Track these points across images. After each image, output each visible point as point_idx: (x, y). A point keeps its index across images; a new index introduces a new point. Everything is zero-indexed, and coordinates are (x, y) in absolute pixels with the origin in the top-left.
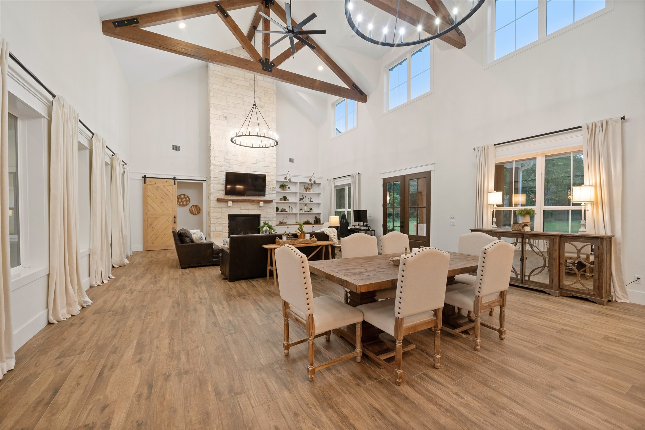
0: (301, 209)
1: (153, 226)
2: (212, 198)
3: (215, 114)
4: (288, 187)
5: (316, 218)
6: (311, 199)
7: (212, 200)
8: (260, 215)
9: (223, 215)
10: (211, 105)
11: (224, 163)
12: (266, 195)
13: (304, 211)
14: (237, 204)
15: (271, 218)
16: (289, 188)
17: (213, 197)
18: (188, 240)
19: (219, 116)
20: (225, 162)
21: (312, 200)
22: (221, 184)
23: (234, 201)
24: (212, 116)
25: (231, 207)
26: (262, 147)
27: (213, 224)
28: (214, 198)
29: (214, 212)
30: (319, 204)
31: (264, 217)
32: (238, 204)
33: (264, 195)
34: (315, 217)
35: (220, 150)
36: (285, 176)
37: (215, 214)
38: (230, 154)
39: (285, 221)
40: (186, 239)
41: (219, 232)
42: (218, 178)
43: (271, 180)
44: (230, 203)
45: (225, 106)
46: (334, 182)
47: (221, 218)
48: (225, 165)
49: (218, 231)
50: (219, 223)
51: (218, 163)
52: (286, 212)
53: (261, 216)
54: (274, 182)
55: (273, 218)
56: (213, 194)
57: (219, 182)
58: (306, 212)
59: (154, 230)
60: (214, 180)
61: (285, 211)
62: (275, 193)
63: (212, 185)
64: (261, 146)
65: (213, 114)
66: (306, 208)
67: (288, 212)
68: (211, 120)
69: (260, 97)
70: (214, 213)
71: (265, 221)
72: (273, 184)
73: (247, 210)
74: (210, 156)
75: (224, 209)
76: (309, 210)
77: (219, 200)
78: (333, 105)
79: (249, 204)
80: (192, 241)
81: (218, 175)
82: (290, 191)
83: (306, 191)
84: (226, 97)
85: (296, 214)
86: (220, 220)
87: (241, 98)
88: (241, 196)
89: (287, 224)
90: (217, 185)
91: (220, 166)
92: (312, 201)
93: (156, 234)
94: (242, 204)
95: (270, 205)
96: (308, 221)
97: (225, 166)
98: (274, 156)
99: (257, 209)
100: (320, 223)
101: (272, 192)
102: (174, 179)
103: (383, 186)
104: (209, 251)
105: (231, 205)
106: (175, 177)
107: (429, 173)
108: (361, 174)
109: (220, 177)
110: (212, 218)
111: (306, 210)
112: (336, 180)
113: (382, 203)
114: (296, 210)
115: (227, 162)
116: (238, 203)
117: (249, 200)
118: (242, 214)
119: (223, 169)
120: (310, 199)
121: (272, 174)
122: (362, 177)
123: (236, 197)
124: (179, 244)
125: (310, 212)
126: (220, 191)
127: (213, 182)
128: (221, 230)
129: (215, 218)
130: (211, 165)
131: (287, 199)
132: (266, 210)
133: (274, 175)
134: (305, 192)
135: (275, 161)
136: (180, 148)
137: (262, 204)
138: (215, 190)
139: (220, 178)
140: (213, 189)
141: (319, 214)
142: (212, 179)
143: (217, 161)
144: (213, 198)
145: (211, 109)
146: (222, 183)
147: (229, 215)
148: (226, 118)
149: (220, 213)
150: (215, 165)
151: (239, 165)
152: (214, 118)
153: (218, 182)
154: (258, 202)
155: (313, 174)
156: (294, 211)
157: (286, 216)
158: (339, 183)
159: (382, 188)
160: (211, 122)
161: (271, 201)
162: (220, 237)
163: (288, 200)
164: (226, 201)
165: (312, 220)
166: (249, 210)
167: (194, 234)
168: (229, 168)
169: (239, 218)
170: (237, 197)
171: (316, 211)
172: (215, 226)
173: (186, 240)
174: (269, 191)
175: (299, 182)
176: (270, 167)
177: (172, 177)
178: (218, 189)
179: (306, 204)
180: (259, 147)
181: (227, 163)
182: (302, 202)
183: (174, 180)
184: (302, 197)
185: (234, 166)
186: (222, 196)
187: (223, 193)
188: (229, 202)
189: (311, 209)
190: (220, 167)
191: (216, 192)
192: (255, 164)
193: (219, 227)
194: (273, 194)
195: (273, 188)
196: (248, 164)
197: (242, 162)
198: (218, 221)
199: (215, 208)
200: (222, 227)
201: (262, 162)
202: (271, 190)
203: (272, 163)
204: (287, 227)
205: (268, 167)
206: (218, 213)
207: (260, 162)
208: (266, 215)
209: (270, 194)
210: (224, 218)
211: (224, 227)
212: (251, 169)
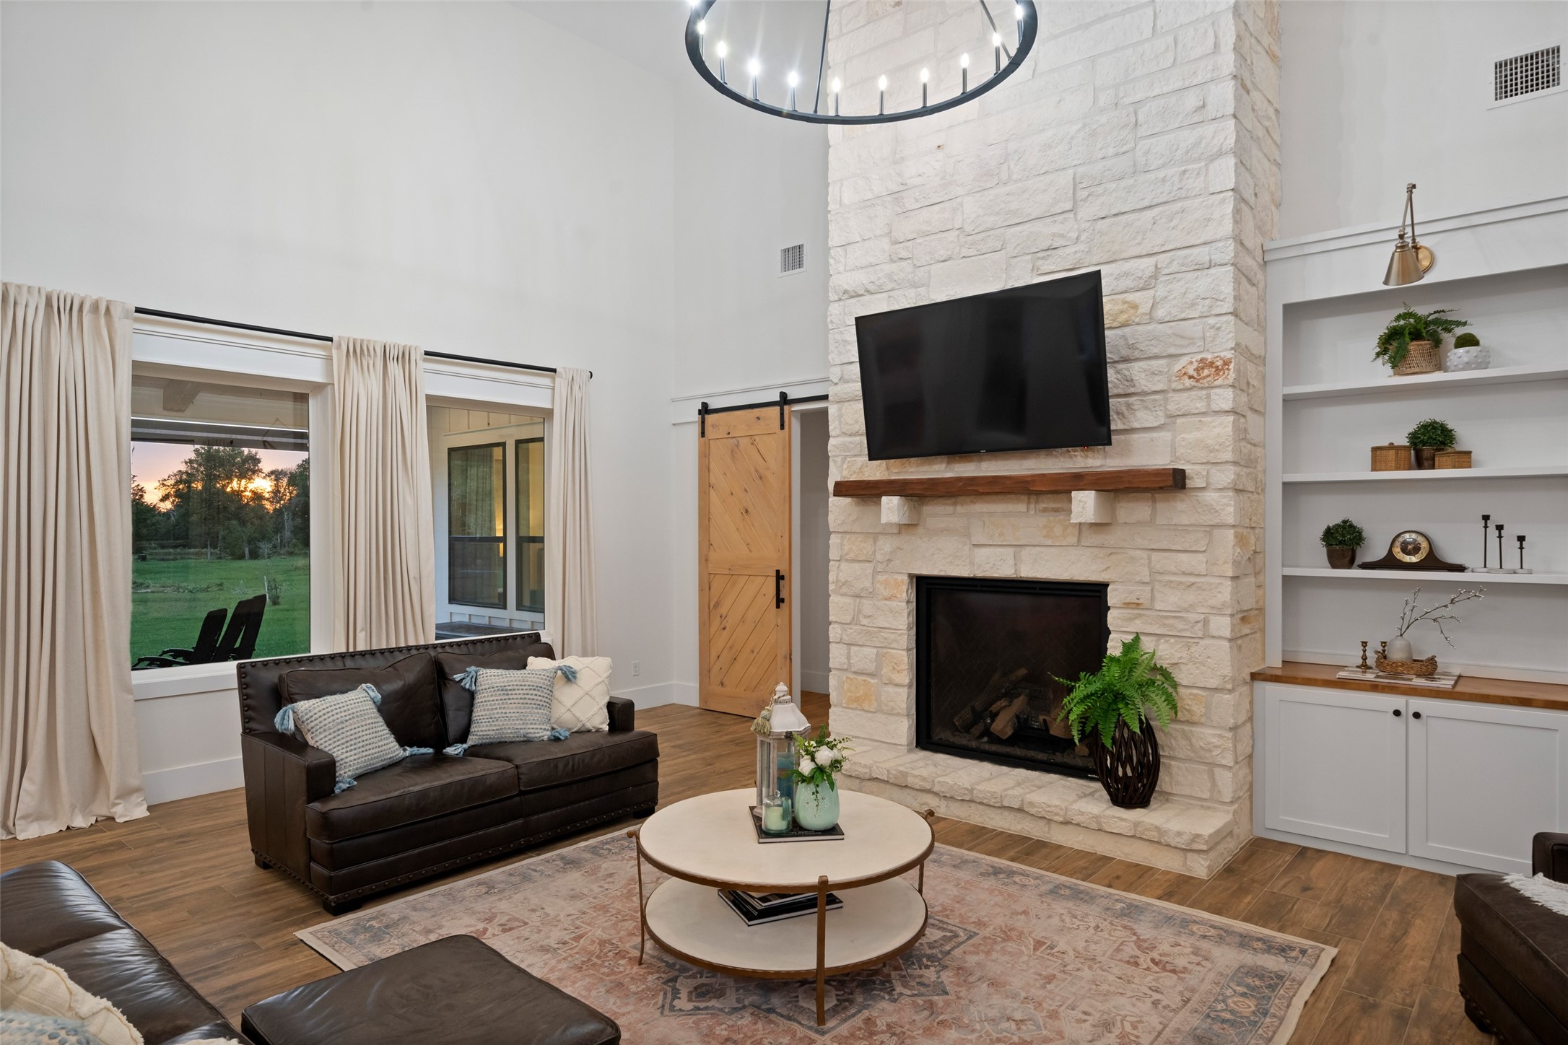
1: (723, 610)
8: (1098, 591)
9: (881, 578)
12: (1114, 438)
14: (950, 509)
15: (1193, 617)
16: (1468, 341)
20: (891, 260)
27: (839, 628)
29: (845, 558)
31: (1127, 605)
32: (960, 509)
33: (1103, 440)
35: (871, 196)
37: (848, 571)
38: (917, 200)
39: (1427, 643)
41: (861, 678)
43: (1193, 305)
44: (892, 508)
47: (872, 594)
48: (889, 277)
49: (857, 669)
50: (865, 622)
53: (1111, 598)
54: (1213, 320)
55: (1206, 622)
59: (724, 629)
62: (1231, 404)
63: (832, 409)
67: (1461, 569)
70: (844, 565)
71: (1137, 639)
72: (1212, 332)
73: (1010, 551)
74: (828, 251)
75: (890, 545)
77: (836, 491)
79: (1021, 507)
82: (1483, 365)
86: (867, 606)
93: (731, 647)
94: (980, 507)
95: (1178, 510)
97: (890, 286)
99: (1074, 540)
101: (1200, 406)
106: (783, 395)
110: (834, 592)
115: (904, 254)
116: (955, 504)
118: (980, 573)
121: (1206, 249)
123: (943, 466)
127: (840, 389)
128: (871, 667)
129: (847, 595)
131: (1455, 448)
132: (1144, 554)
133: (1217, 258)
135: (1226, 134)
136: (806, 255)
137: (1085, 503)
138: (844, 434)
140: (836, 432)
143: (857, 268)
147: (913, 578)
149: (869, 568)
150: (845, 292)
151: (965, 252)
152: (845, 31)
154: (1064, 486)
157: (1425, 602)
161: (1175, 481)
162: (866, 708)
163: (1465, 457)
166: (1025, 552)
169: (974, 598)
172: (845, 638)
174: (1176, 397)
176: (1177, 206)
181: (904, 263)
183: (778, 408)
187: (860, 450)
191: (851, 443)
192: (1060, 218)
193: (864, 649)
194: (1209, 419)
195: (1206, 372)
196: (1020, 228)
197: (981, 229)
198: (860, 611)
199: (848, 536)
200: (875, 651)
201: (1113, 185)
202: (1188, 382)
203: (1199, 159)
204: (1397, 713)
205: (1166, 207)
206: (857, 565)
207: (1100, 190)
208: (1148, 588)
209: (1179, 421)
210: (886, 593)
211: (885, 651)
212: (1040, 263)
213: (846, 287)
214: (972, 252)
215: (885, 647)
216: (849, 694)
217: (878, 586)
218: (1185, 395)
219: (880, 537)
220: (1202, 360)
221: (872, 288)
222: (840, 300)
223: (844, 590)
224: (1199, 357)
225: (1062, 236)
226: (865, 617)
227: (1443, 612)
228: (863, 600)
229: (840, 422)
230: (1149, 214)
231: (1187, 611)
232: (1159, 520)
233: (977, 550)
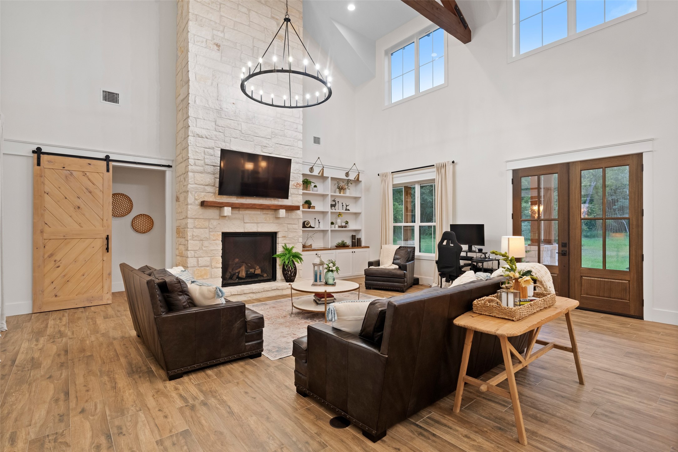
0: (332, 223)
1: (57, 258)
2: (191, 199)
3: (198, 36)
4: (315, 184)
5: (353, 237)
6: (347, 206)
7: (191, 204)
8: (276, 233)
9: (212, 233)
10: (191, 16)
11: (215, 133)
12: (289, 197)
13: (337, 226)
14: (237, 212)
15: (296, 238)
16: (315, 186)
17: (194, 199)
18: (182, 298)
19: (205, 40)
20: (216, 130)
21: (348, 208)
22: (209, 173)
23: (234, 207)
24: (193, 39)
25: (227, 218)
27: (192, 252)
28: (196, 199)
29: (195, 227)
30: (357, 214)
31: (283, 237)
32: (241, 212)
33: (287, 197)
34: (352, 236)
35: (208, 106)
36: (311, 167)
37: (197, 232)
38: (226, 116)
39: (310, 243)
40: (180, 298)
41: (203, 268)
42: (203, 162)
43: (296, 170)
44: (227, 211)
45: (216, 23)
46: (393, 178)
47: (207, 239)
48: (216, 136)
49: (201, 265)
50: (204, 249)
51: (204, 132)
52: (310, 227)
53: (279, 235)
54: (299, 175)
55: (299, 239)
56: (194, 193)
57: (204, 170)
58: (339, 227)
59: (58, 267)
60: (195, 164)
61: (309, 225)
62: (302, 194)
63: (190, 174)
65: (195, 35)
66: (339, 222)
67: (314, 228)
68: (190, 45)
69: (277, 19)
70: (195, 230)
71: (285, 245)
72: (298, 177)
73: (255, 224)
74: (188, 117)
75: (215, 223)
76: (344, 224)
77: (203, 204)
78: (386, 53)
79: (259, 213)
80: (192, 303)
81: (203, 154)
82: (317, 191)
83: (340, 193)
84: (219, 6)
85: (324, 232)
86: (206, 243)
87: (247, 14)
88: (245, 197)
89: (313, 247)
90: (201, 175)
91: (207, 138)
92: (349, 210)
93: (64, 276)
94: (247, 212)
96: (343, 242)
97: (215, 139)
98: (300, 128)
99: (272, 221)
100: (360, 246)
101: (297, 193)
102: (107, 159)
103: (513, 183)
104: (238, 324)
105: (230, 214)
106: (107, 157)
107: (640, 155)
108: (456, 164)
109: (207, 159)
110: (190, 239)
111: (340, 225)
112: (396, 175)
113: (510, 211)
114: (325, 225)
115: (221, 130)
116: (239, 211)
117: (261, 205)
118: (246, 231)
119: (211, 143)
120: (345, 206)
121: (298, 159)
122: (458, 167)
123: (235, 199)
124: (164, 315)
125: (345, 227)
126: (206, 187)
127: (194, 168)
128: (208, 264)
129: (196, 240)
130: (190, 134)
131: (312, 206)
132: (286, 225)
133: (300, 162)
134: (338, 194)
135: (300, 136)
136: (121, 98)
138: (196, 184)
139: (206, 160)
140: (193, 183)
141: (358, 231)
142: (191, 161)
143: (201, 128)
144: (193, 199)
145: (190, 23)
146: (209, 171)
147: (223, 233)
148: (218, 46)
149: (207, 230)
150: (197, 135)
151: (242, 138)
152: (196, 43)
153: (202, 168)
154: (276, 208)
155: (355, 164)
156: (322, 228)
157: (310, 234)
158: (403, 179)
159: (511, 186)
160: (190, 49)
161: (298, 208)
162: (205, 278)
163: (314, 207)
164: (220, 206)
165: (349, 242)
166: (259, 225)
168: (224, 144)
169: (240, 239)
170: (237, 198)
171: (352, 226)
172: (196, 255)
174: (292, 190)
175: (331, 178)
176: (293, 148)
177: (103, 156)
178: (202, 182)
179: (340, 214)
181: (221, 133)
182: (334, 211)
183: (105, 162)
184: (334, 203)
185: (232, 139)
186: (212, 196)
187: (212, 191)
188: (225, 208)
189: (347, 223)
190: (206, 139)
191: (199, 187)
192: (268, 139)
193: (205, 258)
194: (298, 196)
195: (298, 186)
196: (258, 138)
197: (246, 133)
198: (202, 245)
199: (197, 220)
200: (209, 258)
201: (280, 137)
202: (295, 187)
203: (296, 139)
204: (316, 254)
205: (290, 147)
206: (201, 230)
207: (277, 137)
208: (287, 233)
209: (293, 195)
210: (214, 239)
211: (213, 257)
212: (263, 149)
213: (198, 133)
214: (243, 139)
215: (214, 256)
216: (197, 275)
217: (211, 236)
218: (294, 190)
219: (211, 220)
220: (297, 183)
221: (208, 137)
222: (194, 136)
223: (195, 238)
224: (297, 182)
225: (268, 144)
226: (205, 247)
227: (313, 236)
228: (203, 242)
229: (194, 179)
230: (288, 147)
231: (294, 237)
232: (289, 217)
233: (245, 224)
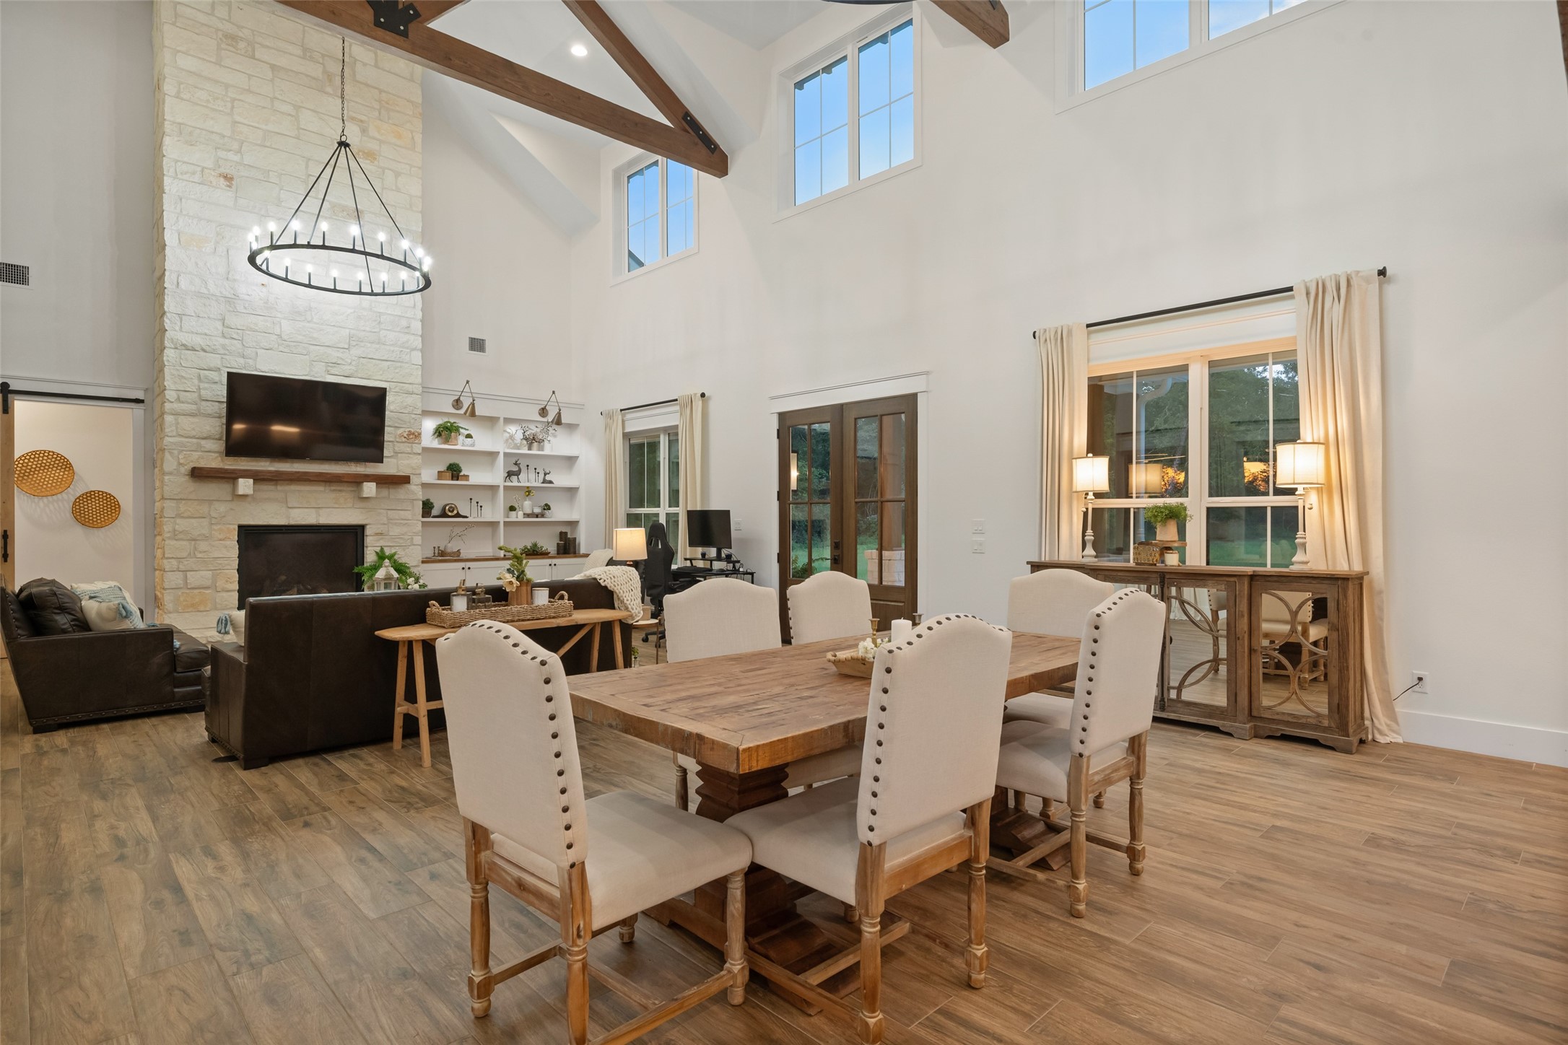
0: (512, 509)
2: (170, 463)
3: (184, 162)
4: (466, 432)
5: (563, 535)
6: (545, 474)
7: (170, 473)
8: (362, 527)
9: (215, 527)
10: (168, 127)
11: (222, 341)
12: (384, 459)
13: (520, 514)
14: (272, 487)
15: (406, 537)
16: (469, 436)
17: (176, 463)
18: (62, 620)
19: (199, 169)
20: (224, 337)
21: (548, 478)
22: (209, 416)
23: (259, 478)
24: (172, 170)
25: (249, 499)
26: (372, 294)
27: (174, 562)
28: (181, 464)
29: (179, 516)
30: (572, 491)
31: (377, 534)
32: (279, 488)
33: (380, 459)
34: (561, 533)
35: (206, 292)
36: (457, 398)
37: (182, 524)
38: (245, 308)
39: (452, 547)
40: (58, 618)
41: (196, 591)
42: (196, 395)
43: (405, 408)
44: (245, 486)
45: (224, 136)
46: (623, 422)
47: (206, 538)
48: (224, 346)
49: (193, 586)
50: (199, 555)
51: (198, 341)
52: (458, 515)
53: (368, 531)
54: (413, 416)
55: (412, 539)
56: (176, 452)
57: (199, 410)
58: (528, 515)
60: (178, 400)
61: (455, 512)
62: (420, 451)
63: (169, 419)
64: (366, 289)
65: (177, 161)
66: (528, 505)
67: (466, 517)
68: (167, 181)
69: (362, 121)
70: (178, 521)
71: (382, 549)
72: (412, 421)
73: (313, 510)
74: (164, 313)
75: (223, 507)
76: (537, 510)
77: (198, 474)
78: (617, 173)
79: (321, 488)
80: (82, 623)
81: (196, 381)
82: (473, 445)
83: (530, 449)
84: (229, 105)
85: (494, 525)
86: (203, 546)
87: (292, 116)
88: (289, 460)
89: (463, 556)
90: (191, 419)
91: (204, 351)
92: (551, 482)
94: (294, 487)
95: (401, 492)
96: (535, 545)
97: (222, 352)
98: (417, 326)
99: (350, 505)
100: (575, 553)
101: (409, 450)
102: (4, 389)
103: (778, 437)
104: (158, 659)
105: (250, 492)
106: (4, 385)
107: (912, 399)
108: (709, 398)
109: (205, 389)
110: (169, 538)
111: (529, 511)
112: (629, 415)
113: (775, 488)
114: (494, 512)
115: (235, 336)
116: (276, 485)
117: (321, 474)
118: (292, 522)
119: (214, 360)
120: (541, 476)
121: (411, 386)
122: (713, 406)
123: (268, 463)
124: (23, 640)
125: (543, 516)
126: (203, 442)
127: (176, 406)
128: (208, 583)
129: (182, 539)
130: (167, 343)
131: (462, 474)
132: (385, 511)
133: (416, 391)
134: (525, 451)
135: (418, 342)
136: (32, 275)
137: (370, 489)
138: (181, 436)
139: (203, 392)
140: (174, 434)
141: (573, 524)
142: (170, 395)
143: (193, 333)
144: (174, 464)
145: (167, 140)
146: (210, 412)
147: (241, 527)
148: (228, 178)
149: (205, 522)
150: (183, 345)
151: (281, 348)
152: (179, 176)
153: (194, 407)
154: (357, 481)
155: (554, 392)
156: (487, 516)
157: (457, 530)
158: (640, 423)
159: (775, 442)
160: (167, 188)
161: (405, 480)
162: (202, 609)
163: (466, 477)
164: (230, 477)
165: (550, 545)
166: (321, 511)
167: (91, 598)
168: (241, 361)
169: (278, 538)
170: (271, 462)
171: (560, 513)
172: (182, 567)
173: (56, 621)
174: (398, 444)
175: (504, 418)
176: (399, 364)
178: (193, 433)
179: (528, 491)
180: (360, 293)
181: (236, 342)
182: (515, 483)
184: (515, 469)
185: (261, 352)
186: (213, 458)
187: (217, 449)
188: (240, 480)
189: (547, 507)
190: (202, 353)
191: (188, 442)
192: (342, 350)
193: (201, 572)
194: (411, 456)
195: (411, 437)
196: (317, 347)
197: (293, 340)
198: (195, 549)
199: (183, 502)
200: (210, 572)
201: (369, 345)
202: (404, 440)
203: (407, 348)
204: (463, 568)
205: (394, 363)
206: (193, 520)
207: (362, 344)
208: (386, 526)
209: (399, 455)
210: (221, 536)
211: (219, 572)
212: (329, 368)
213: (184, 342)
214: (286, 350)
215: (220, 569)
216: (184, 603)
217: (213, 532)
218: (402, 444)
219: (214, 502)
220: (409, 431)
221: (207, 349)
222: (176, 348)
223: (181, 536)
224: (408, 430)
225: (343, 360)
226: (200, 552)
227: (463, 533)
228: (198, 542)
229: (177, 428)
230: (389, 363)
231: (403, 535)
232: (392, 497)
233: (290, 510)
